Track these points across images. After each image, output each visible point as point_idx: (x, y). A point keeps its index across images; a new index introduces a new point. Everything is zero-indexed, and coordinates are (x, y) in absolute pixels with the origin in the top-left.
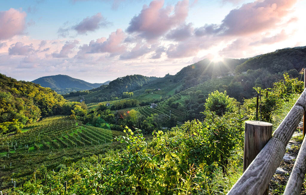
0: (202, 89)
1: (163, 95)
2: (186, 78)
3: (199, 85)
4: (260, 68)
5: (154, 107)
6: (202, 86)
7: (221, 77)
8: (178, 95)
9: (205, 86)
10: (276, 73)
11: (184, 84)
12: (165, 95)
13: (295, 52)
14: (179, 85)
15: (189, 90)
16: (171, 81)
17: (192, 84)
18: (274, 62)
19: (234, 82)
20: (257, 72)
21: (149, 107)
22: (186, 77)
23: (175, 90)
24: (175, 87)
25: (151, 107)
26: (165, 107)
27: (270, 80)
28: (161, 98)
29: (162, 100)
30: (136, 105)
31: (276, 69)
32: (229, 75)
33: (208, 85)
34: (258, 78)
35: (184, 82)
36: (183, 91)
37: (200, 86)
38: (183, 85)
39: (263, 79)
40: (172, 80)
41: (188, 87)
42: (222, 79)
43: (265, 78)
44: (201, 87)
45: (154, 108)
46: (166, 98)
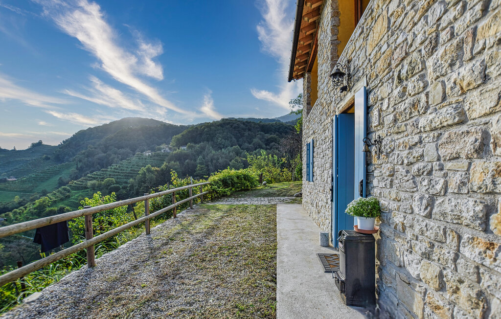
0: (117, 175)
1: (24, 191)
2: (84, 153)
3: (111, 168)
4: (203, 142)
6: (117, 169)
7: (150, 153)
8: (65, 189)
9: (121, 170)
10: (220, 151)
11: (79, 166)
12: (31, 192)
13: (238, 124)
14: (68, 167)
15: (89, 177)
16: (47, 159)
17: (98, 166)
18: (217, 134)
19: (169, 163)
20: (199, 147)
22: (83, 151)
23: (57, 178)
24: (56, 173)
27: (214, 159)
28: (17, 199)
29: (20, 204)
31: (220, 144)
32: (162, 151)
33: (127, 168)
34: (200, 157)
35: (80, 161)
36: (75, 181)
37: (113, 170)
38: (77, 168)
39: (206, 158)
40: (49, 156)
41: (88, 172)
42: (151, 157)
43: (209, 157)
44: (114, 172)
46: (31, 198)
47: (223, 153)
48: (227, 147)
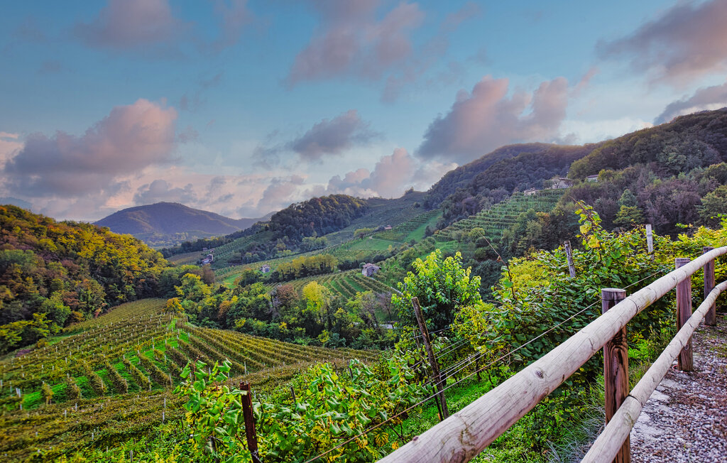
0: (487, 224)
1: (397, 240)
2: (451, 198)
3: (481, 215)
4: (633, 165)
5: (370, 273)
6: (487, 216)
7: (534, 192)
8: (430, 240)
9: (493, 217)
10: (674, 176)
11: (446, 213)
12: (402, 241)
13: (722, 120)
14: (435, 215)
15: (455, 226)
16: (418, 206)
17: (466, 212)
18: (667, 147)
19: (565, 204)
20: (623, 175)
21: (359, 272)
22: (451, 195)
23: (424, 227)
24: (424, 221)
25: (364, 273)
26: (395, 273)
27: (659, 194)
28: (390, 248)
29: (393, 254)
30: (329, 267)
31: (674, 165)
32: (554, 187)
33: (501, 213)
34: (627, 191)
35: (447, 207)
36: (441, 231)
37: (482, 217)
38: (444, 216)
39: (641, 193)
40: (419, 203)
41: (455, 220)
42: (535, 197)
43: (646, 190)
44: (483, 219)
45: (371, 276)
46: (402, 248)
47: (682, 181)
48: (690, 168)
